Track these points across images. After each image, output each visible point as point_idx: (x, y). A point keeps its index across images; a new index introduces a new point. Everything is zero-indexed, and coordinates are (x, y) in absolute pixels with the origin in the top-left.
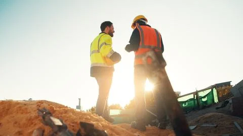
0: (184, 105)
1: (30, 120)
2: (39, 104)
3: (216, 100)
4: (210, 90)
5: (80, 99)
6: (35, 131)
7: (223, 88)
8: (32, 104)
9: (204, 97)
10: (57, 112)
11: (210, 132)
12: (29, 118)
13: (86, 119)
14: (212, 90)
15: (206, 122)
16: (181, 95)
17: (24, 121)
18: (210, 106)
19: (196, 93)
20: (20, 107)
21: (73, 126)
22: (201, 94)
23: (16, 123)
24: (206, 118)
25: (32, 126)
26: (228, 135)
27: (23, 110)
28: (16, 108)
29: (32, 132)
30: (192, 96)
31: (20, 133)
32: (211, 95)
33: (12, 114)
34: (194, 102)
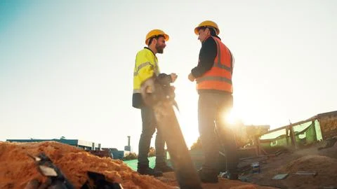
0: (272, 144)
1: (25, 168)
2: (42, 147)
3: (319, 137)
4: (311, 123)
5: (129, 137)
6: (29, 183)
7: (333, 119)
8: (32, 148)
9: (302, 133)
10: (63, 158)
11: (306, 183)
12: (25, 166)
13: (101, 167)
14: (313, 123)
15: (302, 169)
16: (271, 129)
17: (18, 170)
18: (310, 145)
19: (290, 127)
20: (16, 152)
21: (80, 177)
22: (297, 129)
23: (8, 172)
24: (302, 163)
25: (28, 176)
26: (332, 187)
27: (19, 156)
28: (11, 152)
29: (25, 185)
30: (283, 132)
31: (10, 186)
32: (312, 130)
33: (4, 160)
34: (287, 140)
